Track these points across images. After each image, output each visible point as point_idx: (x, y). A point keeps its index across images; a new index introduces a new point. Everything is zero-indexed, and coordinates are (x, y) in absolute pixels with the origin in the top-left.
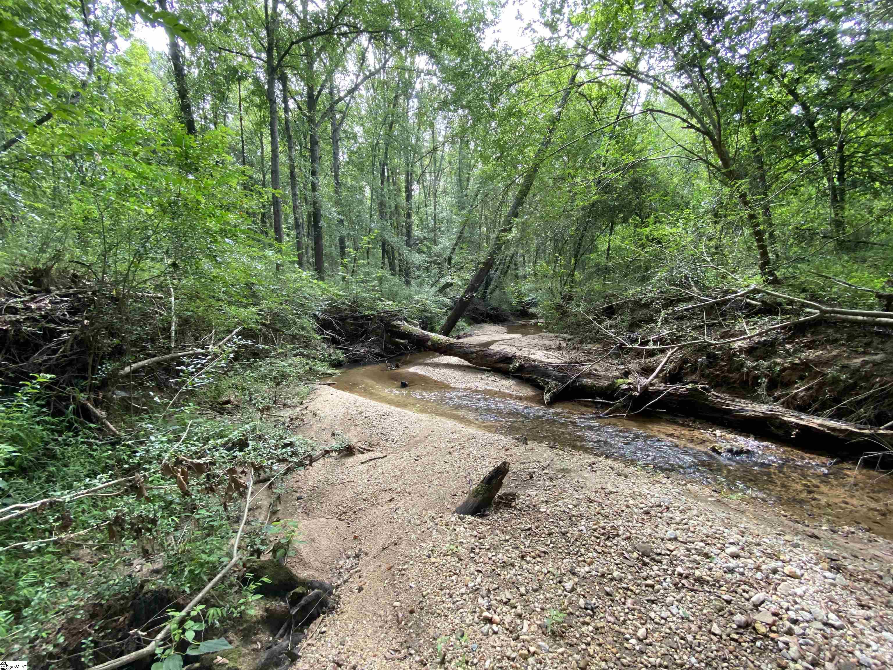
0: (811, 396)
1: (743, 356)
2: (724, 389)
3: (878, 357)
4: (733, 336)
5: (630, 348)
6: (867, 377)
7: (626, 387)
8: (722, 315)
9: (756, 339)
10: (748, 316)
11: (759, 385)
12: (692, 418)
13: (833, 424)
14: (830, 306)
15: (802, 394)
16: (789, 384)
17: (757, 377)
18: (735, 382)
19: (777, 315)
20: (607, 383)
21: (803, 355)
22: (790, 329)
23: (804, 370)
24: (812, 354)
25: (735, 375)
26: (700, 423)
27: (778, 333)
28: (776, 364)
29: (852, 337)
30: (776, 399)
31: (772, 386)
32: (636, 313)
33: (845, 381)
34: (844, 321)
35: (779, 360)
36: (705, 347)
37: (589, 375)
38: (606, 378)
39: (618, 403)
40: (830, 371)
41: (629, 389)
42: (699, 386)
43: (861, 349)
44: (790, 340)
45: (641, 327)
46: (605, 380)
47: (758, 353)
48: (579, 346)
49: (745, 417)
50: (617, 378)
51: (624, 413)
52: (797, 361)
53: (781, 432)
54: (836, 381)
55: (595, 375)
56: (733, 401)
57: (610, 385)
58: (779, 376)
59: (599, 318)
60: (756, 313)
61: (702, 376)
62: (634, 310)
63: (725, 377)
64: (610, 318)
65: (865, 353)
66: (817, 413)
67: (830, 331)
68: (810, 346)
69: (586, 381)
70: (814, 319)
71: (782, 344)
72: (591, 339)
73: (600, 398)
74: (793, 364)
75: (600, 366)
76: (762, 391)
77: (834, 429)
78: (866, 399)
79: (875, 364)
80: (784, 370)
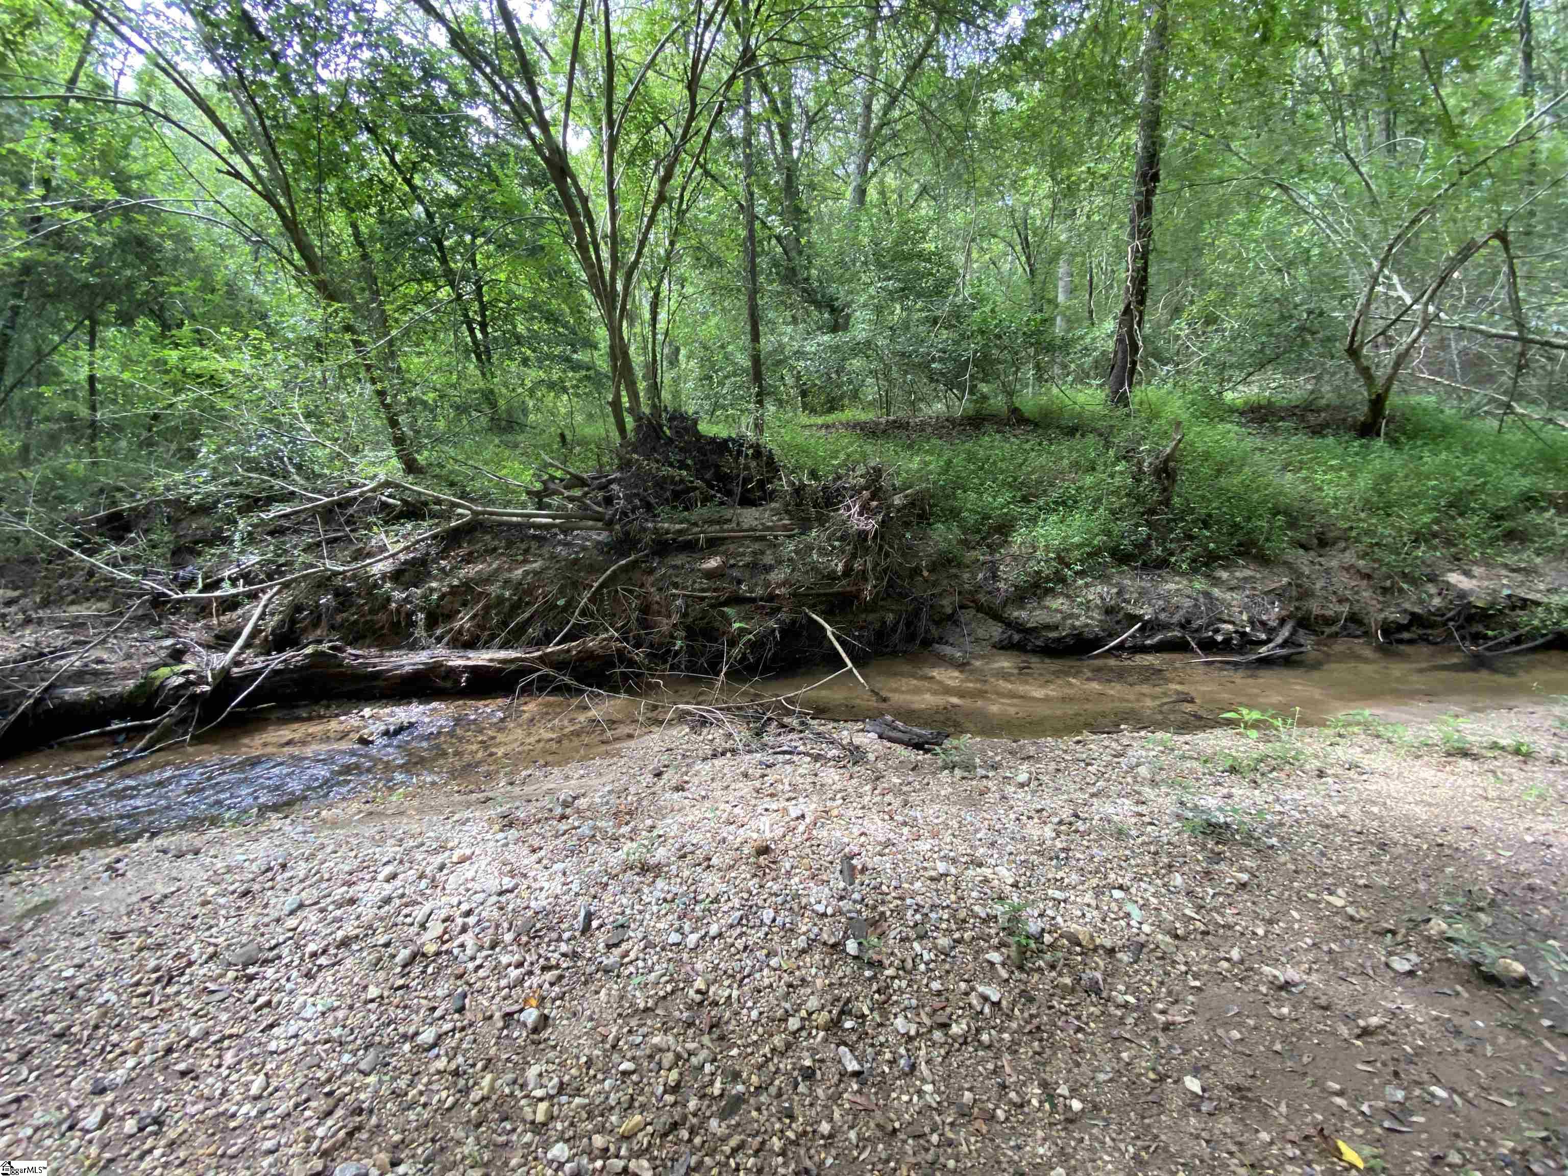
0: (478, 626)
1: (388, 585)
2: (368, 641)
3: (536, 566)
4: (369, 555)
5: (179, 601)
6: (530, 591)
7: (181, 680)
8: (348, 523)
9: (402, 557)
10: (386, 522)
11: (414, 624)
12: (324, 702)
13: (503, 654)
14: (483, 505)
15: (468, 625)
16: (450, 616)
17: (410, 614)
18: (382, 627)
19: (424, 520)
20: (131, 684)
21: (463, 572)
22: (443, 538)
23: (465, 593)
24: (471, 571)
25: (382, 617)
26: (338, 707)
27: (429, 546)
28: (432, 590)
29: (510, 545)
30: (439, 640)
31: (432, 622)
32: (184, 524)
33: (509, 599)
34: (501, 524)
35: (434, 585)
36: (329, 579)
37: (79, 677)
38: (127, 674)
39: (165, 719)
40: (493, 589)
41: (189, 684)
42: (325, 647)
43: (520, 558)
44: (443, 554)
45: (199, 554)
46: (125, 678)
47: (407, 577)
48: (41, 613)
49: (401, 676)
50: (156, 667)
51: (185, 733)
52: (456, 582)
53: (449, 684)
54: (500, 600)
55: (96, 673)
56: (382, 656)
57: (139, 687)
58: (438, 606)
59: (88, 541)
60: (398, 518)
61: (332, 627)
62: (179, 521)
63: (367, 622)
64: (119, 540)
65: (525, 561)
66: (487, 645)
67: (488, 537)
68: (469, 559)
69: (71, 692)
70: (468, 523)
71: (435, 561)
72: (75, 592)
73: (123, 719)
74: (452, 587)
75: (112, 651)
76: (420, 632)
77: (504, 661)
78: (532, 617)
79: (536, 573)
80: (442, 597)
